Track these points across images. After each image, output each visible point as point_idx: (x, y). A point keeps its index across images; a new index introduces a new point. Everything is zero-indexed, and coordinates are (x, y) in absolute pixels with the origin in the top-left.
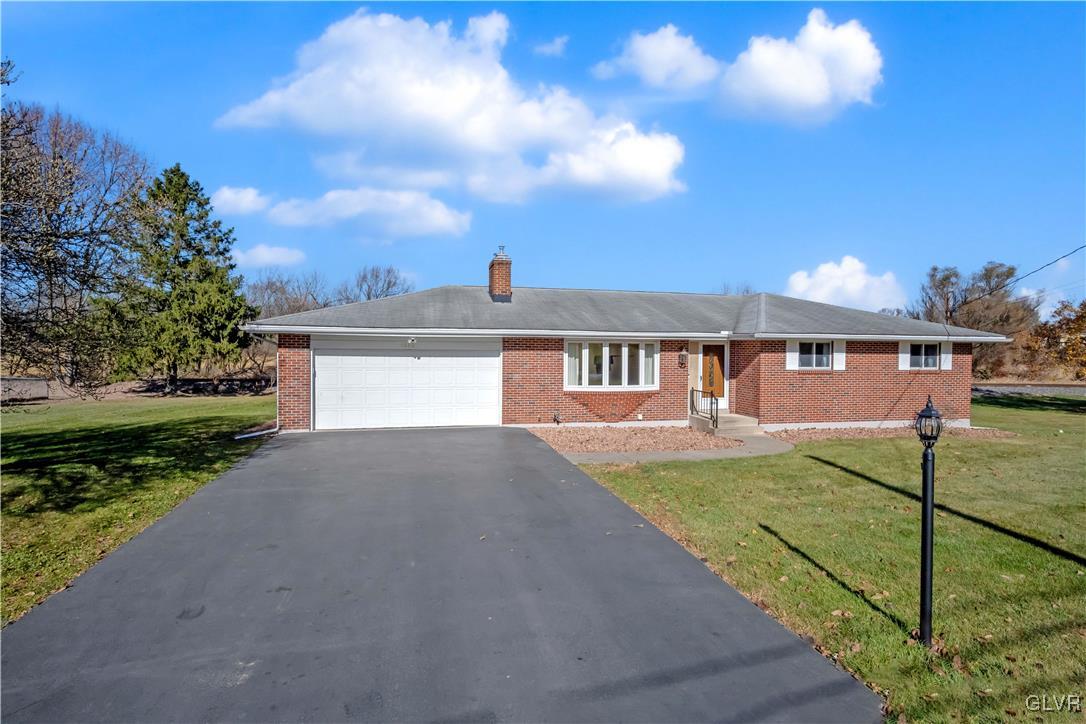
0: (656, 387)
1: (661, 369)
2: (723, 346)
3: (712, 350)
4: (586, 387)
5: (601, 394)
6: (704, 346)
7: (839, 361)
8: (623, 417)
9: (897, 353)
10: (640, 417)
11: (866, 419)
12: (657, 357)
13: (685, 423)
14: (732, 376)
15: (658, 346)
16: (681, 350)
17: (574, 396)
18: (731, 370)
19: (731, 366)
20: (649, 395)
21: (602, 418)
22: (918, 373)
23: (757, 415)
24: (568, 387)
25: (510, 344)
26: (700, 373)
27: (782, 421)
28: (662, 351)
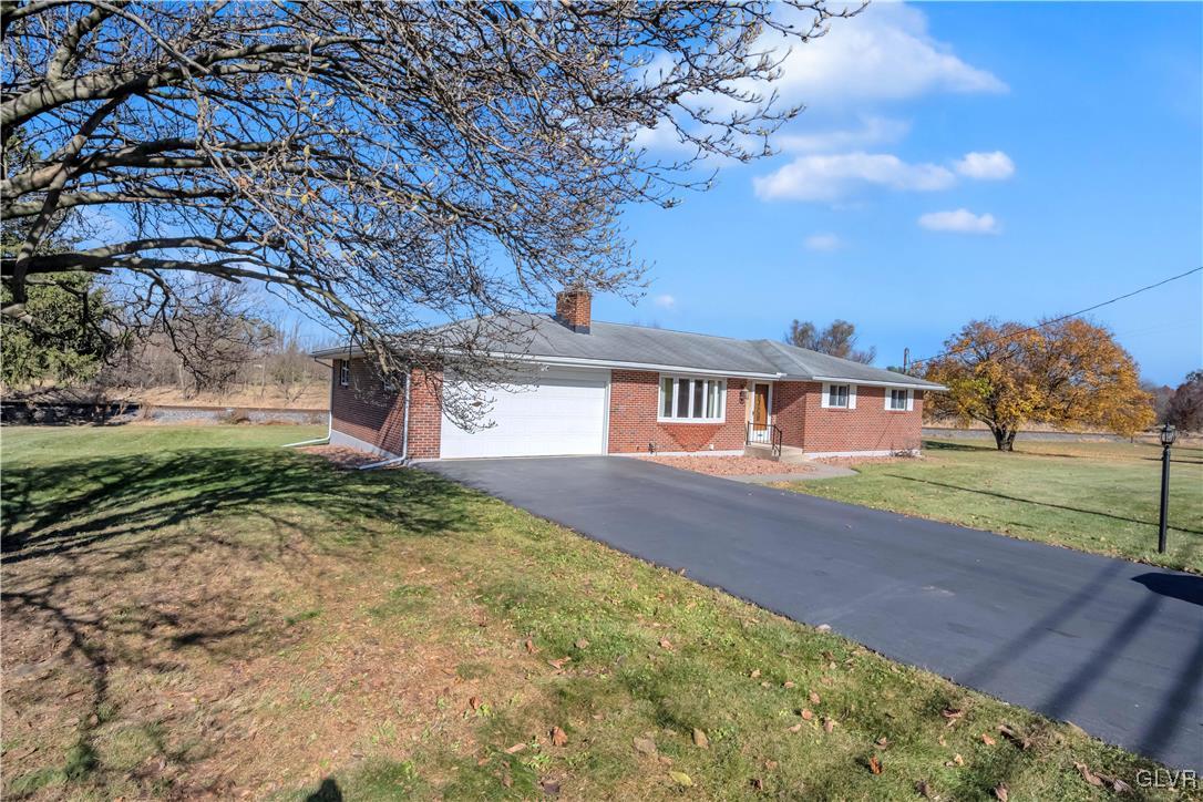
0: (722, 420)
1: (727, 404)
2: (767, 386)
3: (762, 389)
4: (675, 419)
5: (688, 425)
6: (757, 385)
7: (853, 401)
8: (700, 447)
9: (884, 396)
10: (712, 447)
11: (866, 449)
12: (724, 393)
13: (740, 453)
14: (773, 412)
15: (725, 384)
16: (742, 388)
17: (665, 427)
18: (773, 407)
19: (774, 404)
20: (718, 427)
21: (684, 448)
22: (895, 413)
23: (802, 446)
24: (661, 419)
25: (619, 376)
26: (753, 409)
27: (817, 451)
28: (728, 388)
